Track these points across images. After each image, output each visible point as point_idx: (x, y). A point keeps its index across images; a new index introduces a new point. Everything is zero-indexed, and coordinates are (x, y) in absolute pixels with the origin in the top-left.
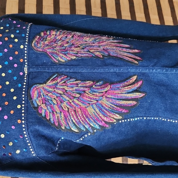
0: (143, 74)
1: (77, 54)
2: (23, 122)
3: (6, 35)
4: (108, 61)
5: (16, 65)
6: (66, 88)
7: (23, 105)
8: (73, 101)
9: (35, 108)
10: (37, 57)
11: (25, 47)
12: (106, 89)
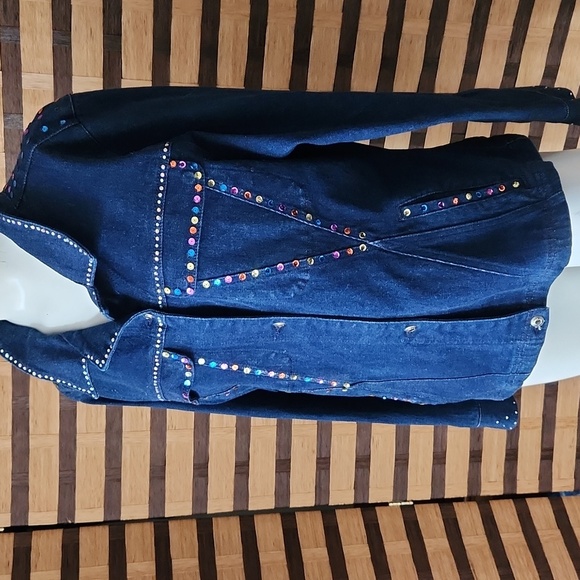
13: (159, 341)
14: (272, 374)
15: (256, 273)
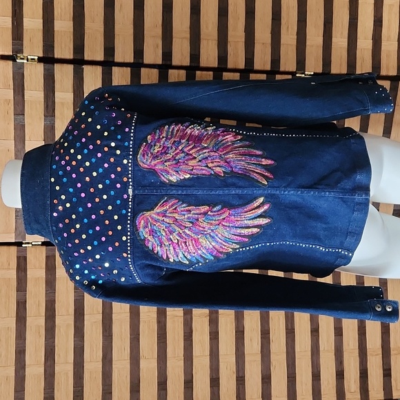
0: (272, 196)
1: (192, 170)
2: (129, 256)
3: (105, 143)
4: (230, 181)
5: (118, 186)
6: (176, 216)
7: (129, 237)
8: (184, 232)
9: (141, 240)
10: (144, 176)
11: (128, 162)
12: (224, 216)
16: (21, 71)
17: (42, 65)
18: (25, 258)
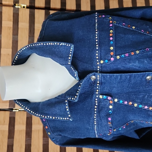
13: (98, 91)
14: (146, 107)
15: (138, 52)
16: (17, 12)
17: (28, 10)
18: (14, 118)
